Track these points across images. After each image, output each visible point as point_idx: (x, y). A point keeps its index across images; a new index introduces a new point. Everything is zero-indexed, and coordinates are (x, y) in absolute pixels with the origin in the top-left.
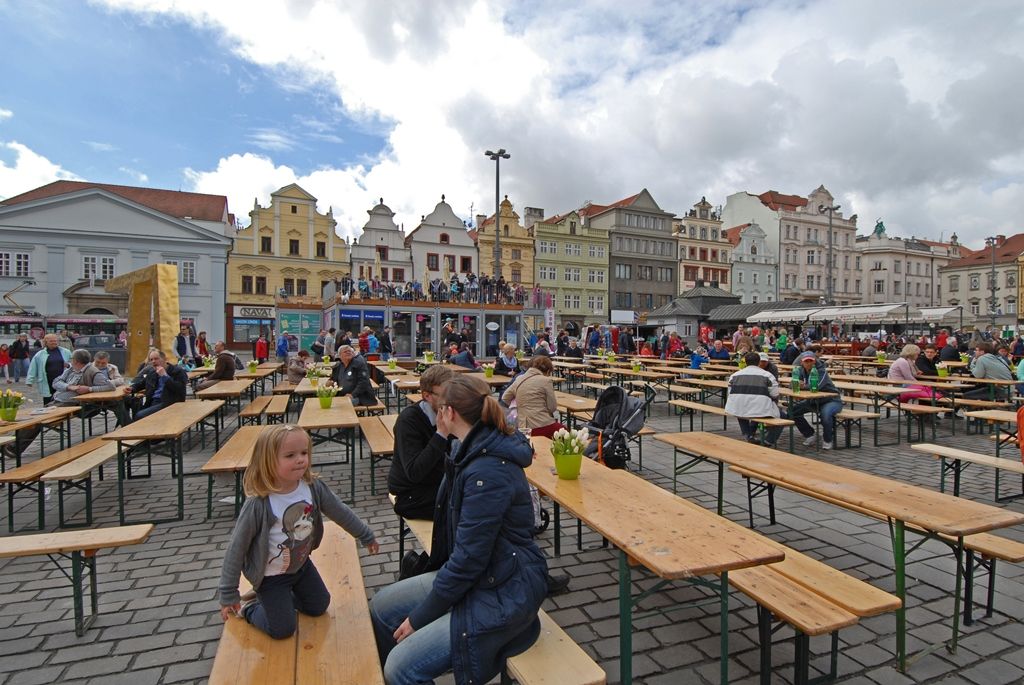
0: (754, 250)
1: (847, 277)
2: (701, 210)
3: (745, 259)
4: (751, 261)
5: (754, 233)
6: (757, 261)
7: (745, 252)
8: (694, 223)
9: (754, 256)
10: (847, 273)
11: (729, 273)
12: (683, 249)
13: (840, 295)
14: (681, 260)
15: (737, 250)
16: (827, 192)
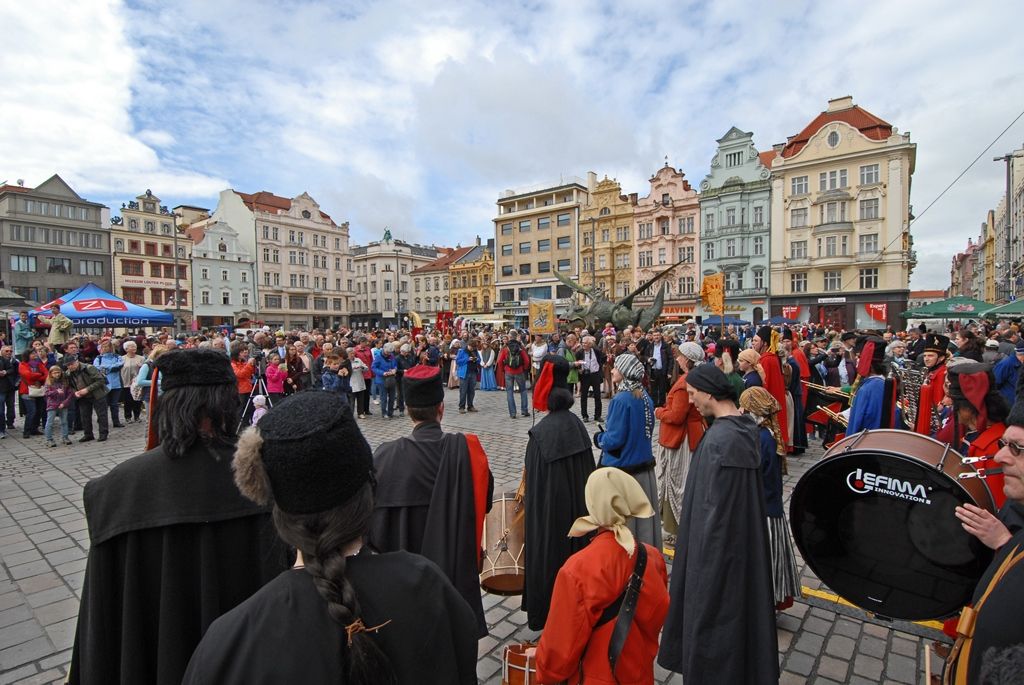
0: (223, 248)
1: (338, 277)
2: (144, 203)
3: (210, 256)
4: (219, 258)
5: (222, 230)
6: (227, 258)
7: (210, 249)
8: (134, 215)
9: (223, 253)
10: (338, 273)
11: (188, 270)
12: (118, 242)
13: (331, 293)
14: (115, 253)
15: (200, 246)
16: (311, 198)
